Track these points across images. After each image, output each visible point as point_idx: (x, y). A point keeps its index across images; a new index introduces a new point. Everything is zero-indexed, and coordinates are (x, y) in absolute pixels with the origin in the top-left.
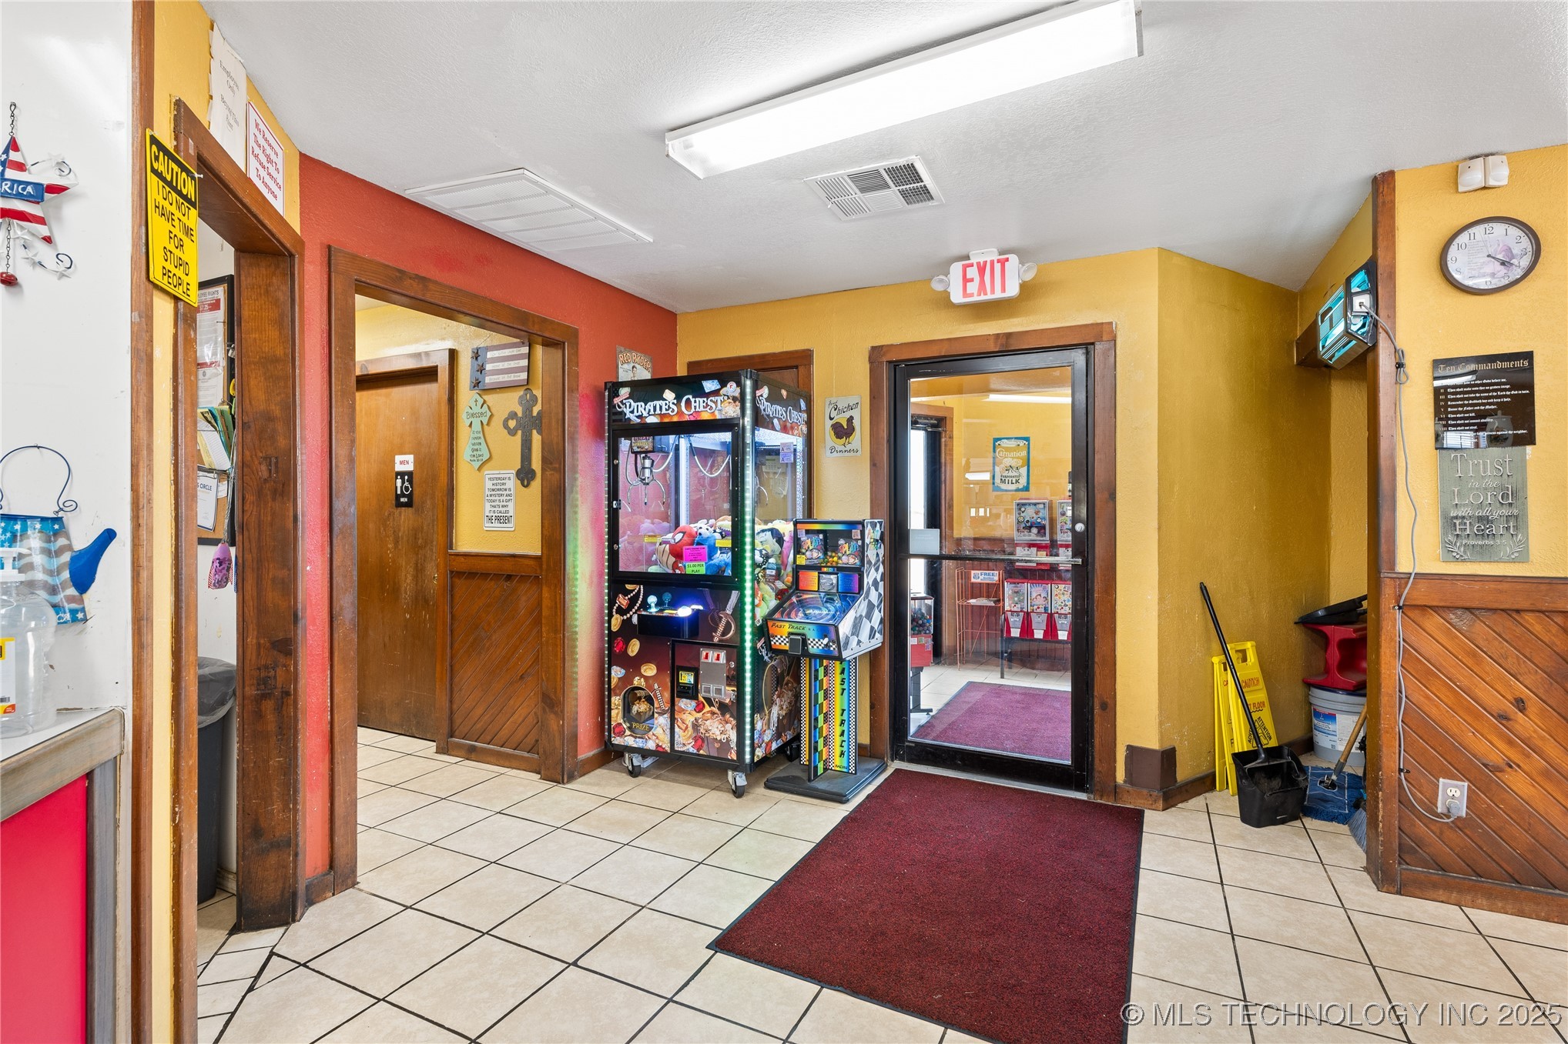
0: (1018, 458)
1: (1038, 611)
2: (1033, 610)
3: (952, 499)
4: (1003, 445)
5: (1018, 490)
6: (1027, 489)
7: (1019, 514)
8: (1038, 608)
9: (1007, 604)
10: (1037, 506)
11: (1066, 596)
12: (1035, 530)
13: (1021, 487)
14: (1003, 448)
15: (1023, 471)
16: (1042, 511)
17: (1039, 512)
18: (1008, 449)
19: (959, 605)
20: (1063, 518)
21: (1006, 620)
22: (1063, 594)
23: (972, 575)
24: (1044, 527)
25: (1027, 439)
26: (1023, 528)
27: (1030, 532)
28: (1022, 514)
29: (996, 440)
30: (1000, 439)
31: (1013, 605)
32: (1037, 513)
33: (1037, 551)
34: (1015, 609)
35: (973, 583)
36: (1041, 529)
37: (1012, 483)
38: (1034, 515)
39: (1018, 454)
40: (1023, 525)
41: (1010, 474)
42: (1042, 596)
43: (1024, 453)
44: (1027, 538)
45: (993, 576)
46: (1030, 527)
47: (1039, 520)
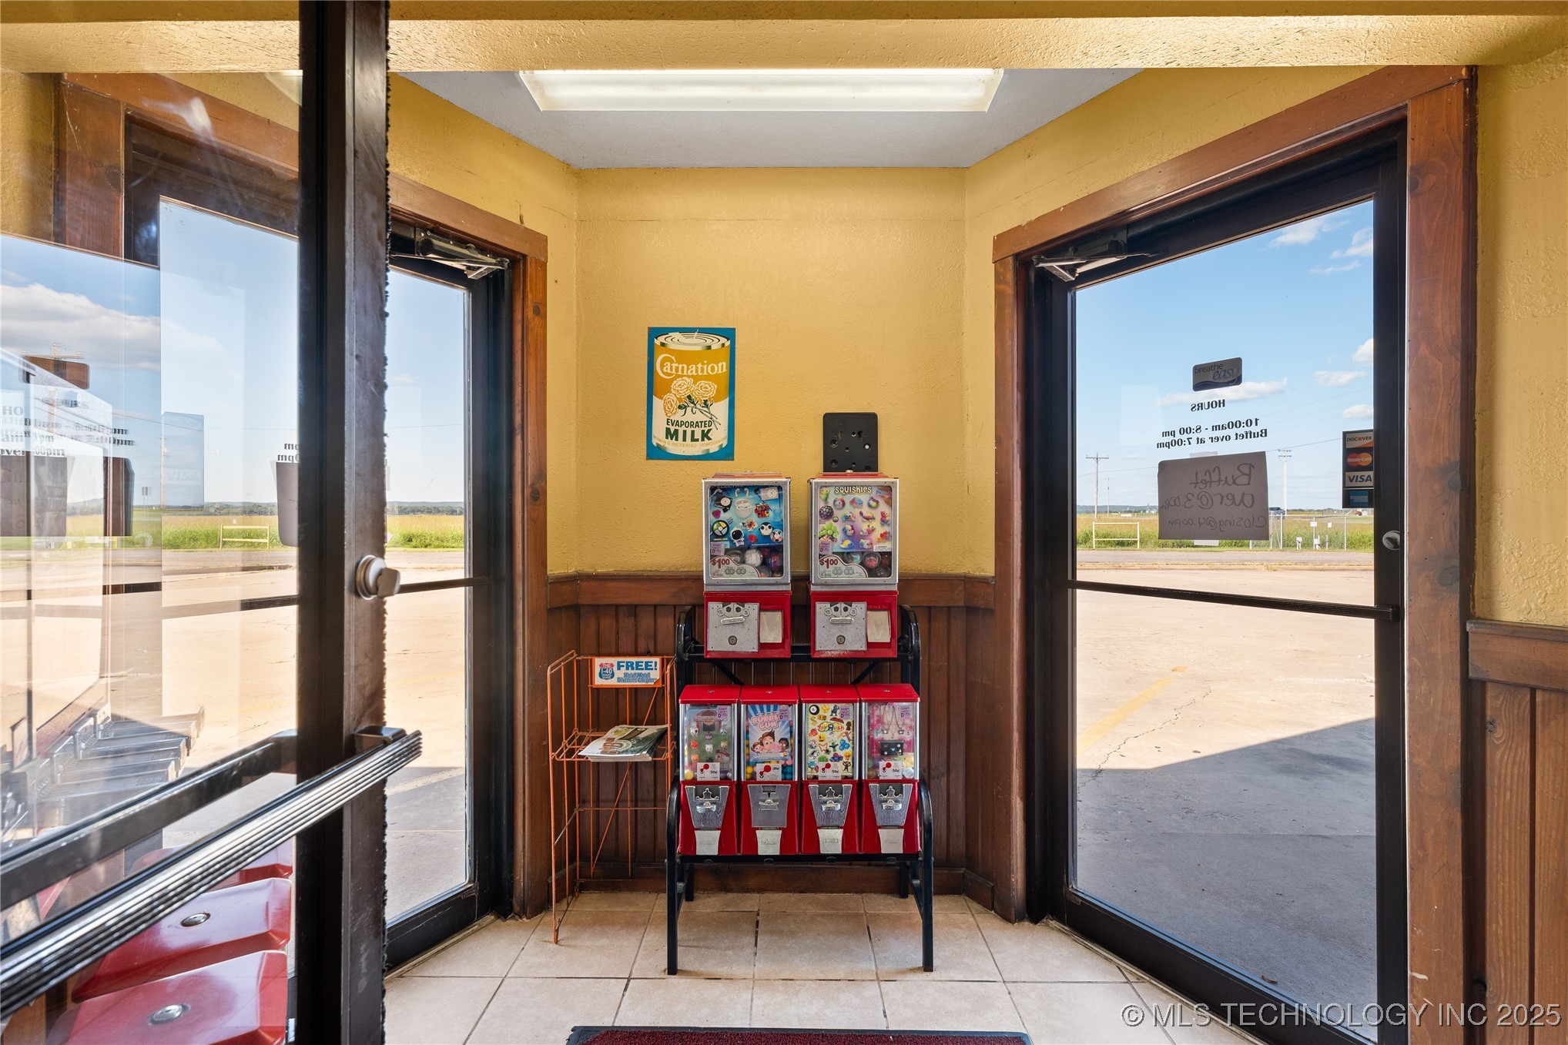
0: (708, 378)
1: (767, 777)
2: (754, 774)
3: (542, 475)
4: (672, 346)
5: (707, 457)
6: (726, 453)
7: (716, 514)
8: (768, 769)
9: (686, 755)
10: (763, 493)
11: (837, 734)
12: (754, 558)
13: (714, 448)
14: (672, 352)
15: (720, 409)
16: (774, 507)
17: (767, 508)
18: (684, 357)
19: (558, 765)
20: (828, 523)
21: (682, 806)
22: (831, 728)
23: (597, 670)
24: (776, 549)
25: (729, 334)
26: (727, 551)
27: (743, 562)
28: (723, 516)
29: (654, 333)
30: (665, 331)
31: (700, 765)
32: (761, 512)
33: (761, 610)
34: (707, 776)
35: (598, 691)
36: (771, 552)
37: (693, 439)
38: (755, 518)
39: (707, 370)
40: (725, 544)
41: (689, 417)
42: (778, 737)
43: (722, 367)
44: (736, 577)
45: (650, 671)
46: (743, 550)
47: (766, 531)
